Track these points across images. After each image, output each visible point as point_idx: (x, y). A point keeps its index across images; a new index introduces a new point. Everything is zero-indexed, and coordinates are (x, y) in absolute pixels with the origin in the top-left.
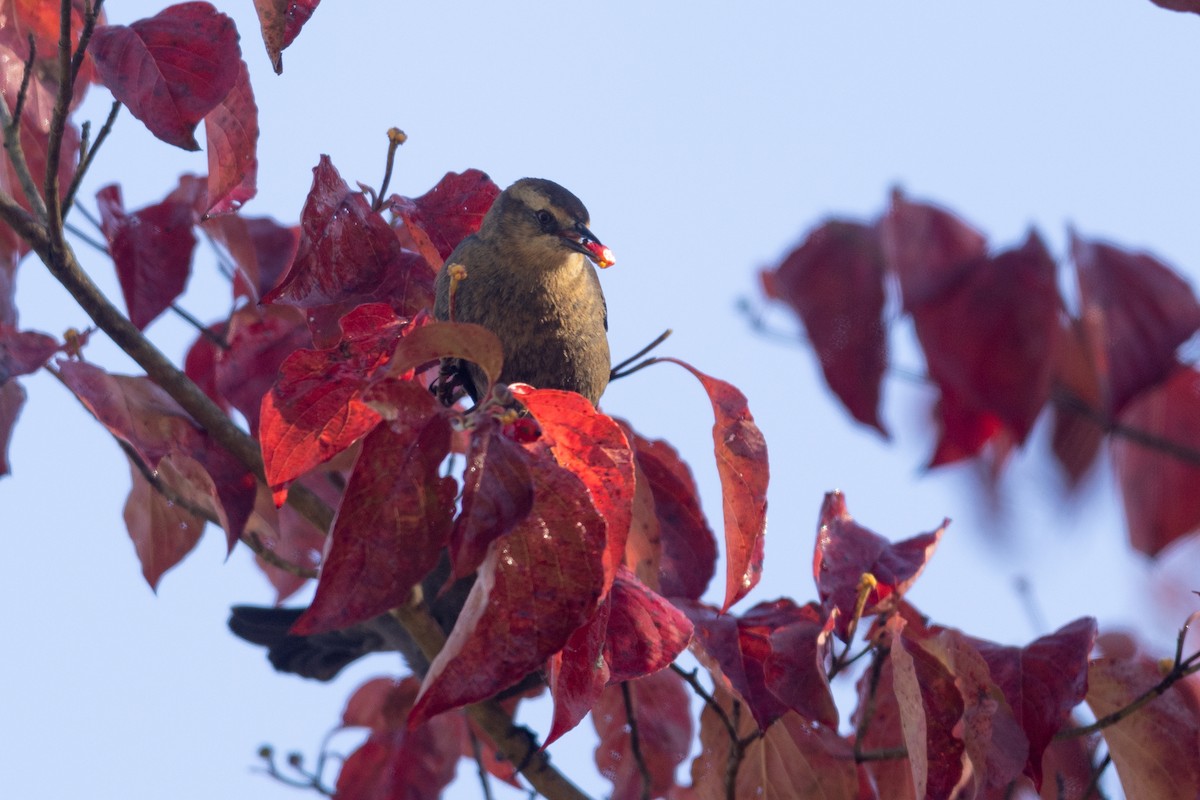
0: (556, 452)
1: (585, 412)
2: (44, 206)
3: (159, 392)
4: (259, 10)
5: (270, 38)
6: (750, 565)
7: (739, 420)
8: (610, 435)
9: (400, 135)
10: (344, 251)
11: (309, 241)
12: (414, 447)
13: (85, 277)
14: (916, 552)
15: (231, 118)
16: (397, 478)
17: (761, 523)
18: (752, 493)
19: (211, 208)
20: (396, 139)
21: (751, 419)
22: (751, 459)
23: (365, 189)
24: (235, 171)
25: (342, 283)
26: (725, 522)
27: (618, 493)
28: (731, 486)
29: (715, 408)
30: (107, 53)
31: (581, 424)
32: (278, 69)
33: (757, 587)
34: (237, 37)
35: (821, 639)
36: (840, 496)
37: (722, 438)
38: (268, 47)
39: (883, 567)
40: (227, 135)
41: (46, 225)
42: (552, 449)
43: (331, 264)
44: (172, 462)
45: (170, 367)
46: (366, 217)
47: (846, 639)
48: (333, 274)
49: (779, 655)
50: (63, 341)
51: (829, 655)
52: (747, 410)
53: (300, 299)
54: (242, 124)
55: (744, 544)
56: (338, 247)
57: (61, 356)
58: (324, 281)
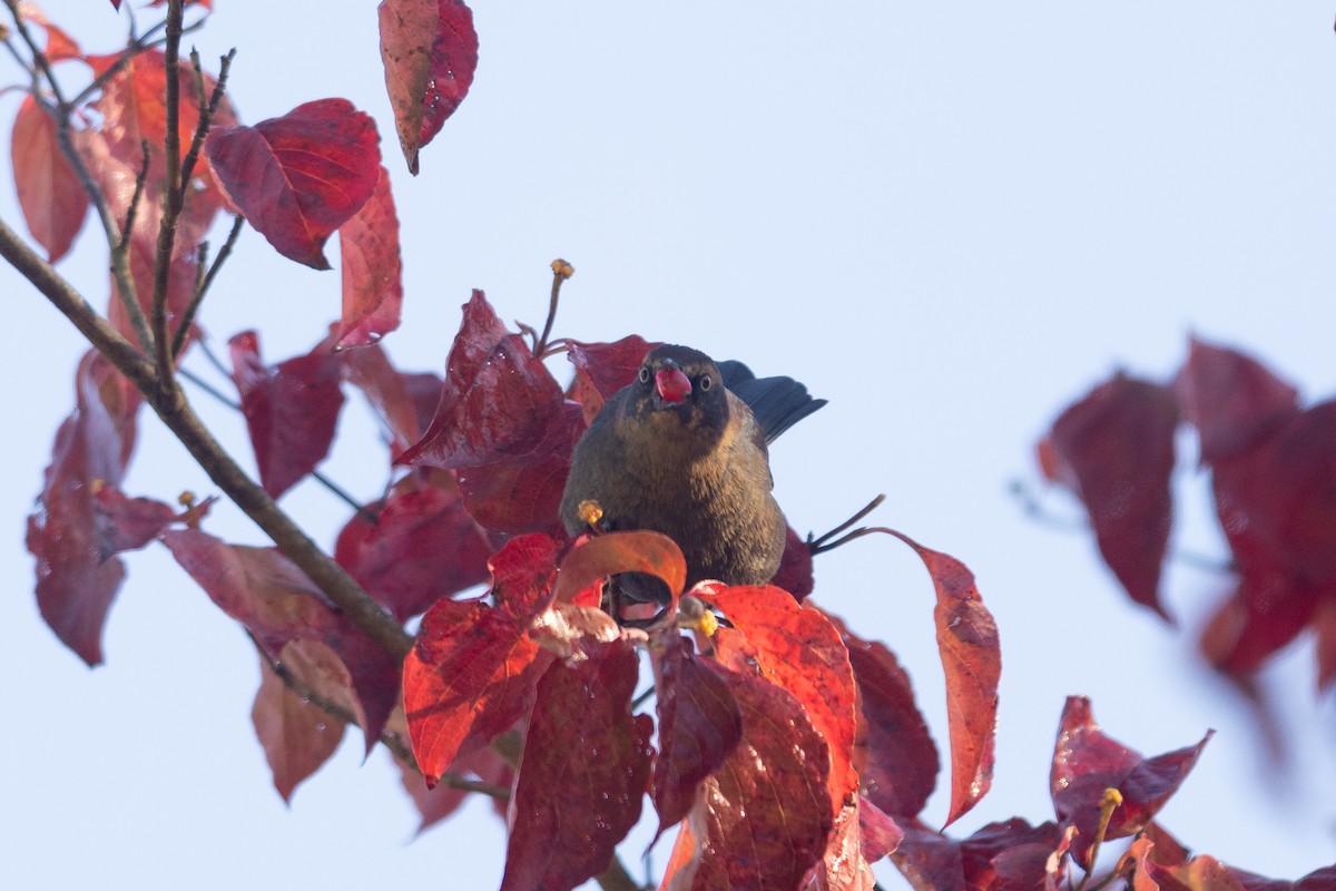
0: (760, 658)
1: (787, 607)
2: (152, 338)
3: (287, 566)
4: (393, 98)
5: (405, 131)
6: (979, 771)
7: (965, 600)
8: (819, 631)
9: (566, 268)
10: (499, 403)
11: (456, 392)
12: (596, 682)
13: (200, 425)
14: (1174, 768)
15: (368, 234)
16: (580, 721)
17: (991, 722)
18: (981, 685)
19: (342, 339)
20: (562, 272)
21: (979, 599)
22: (979, 646)
23: (525, 329)
24: (371, 296)
25: (494, 441)
26: (950, 720)
27: (836, 699)
28: (957, 680)
29: (937, 586)
30: (225, 156)
31: (783, 622)
32: (414, 168)
33: (987, 796)
34: (378, 139)
35: (1052, 865)
36: (1086, 702)
37: (945, 621)
38: (402, 142)
39: (1132, 784)
40: (365, 255)
41: (155, 362)
42: (756, 658)
43: (482, 418)
44: (300, 648)
45: (298, 533)
46: (525, 365)
47: (1085, 864)
48: (484, 430)
49: (1005, 880)
50: (181, 510)
51: (1064, 883)
52: (974, 588)
53: (443, 458)
54: (382, 240)
55: (971, 746)
56: (492, 398)
57: (179, 527)
58: (472, 438)
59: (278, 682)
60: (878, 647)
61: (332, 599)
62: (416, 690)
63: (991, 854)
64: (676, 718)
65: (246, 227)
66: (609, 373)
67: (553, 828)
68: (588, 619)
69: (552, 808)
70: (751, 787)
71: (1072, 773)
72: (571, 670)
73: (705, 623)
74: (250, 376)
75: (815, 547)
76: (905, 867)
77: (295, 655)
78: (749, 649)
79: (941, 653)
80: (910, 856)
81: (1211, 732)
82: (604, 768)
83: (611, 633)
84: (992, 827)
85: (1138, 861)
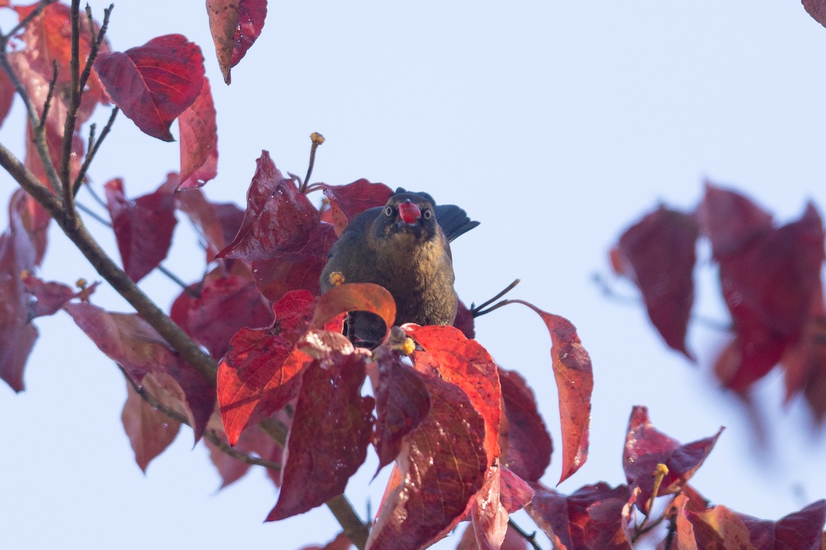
0: (441, 370)
1: (458, 339)
2: (60, 184)
3: (144, 325)
4: (215, 37)
5: (222, 57)
6: (579, 450)
7: (570, 342)
8: (478, 354)
9: (320, 138)
10: (280, 221)
11: (253, 213)
12: (338, 378)
13: (90, 238)
14: (700, 451)
15: (197, 118)
16: (329, 402)
18: (581, 395)
19: (181, 184)
20: (317, 141)
21: (579, 342)
22: (580, 370)
23: (294, 177)
24: (199, 157)
25: (277, 244)
26: (561, 417)
27: (489, 396)
28: (565, 391)
29: (552, 336)
30: (107, 71)
31: (456, 348)
32: (228, 80)
33: (585, 465)
34: (203, 59)
35: (625, 511)
36: (644, 409)
37: (558, 356)
38: (220, 64)
39: (674, 461)
40: (194, 131)
41: (62, 199)
42: (438, 369)
43: (269, 230)
44: (153, 377)
45: (152, 305)
46: (295, 198)
47: (645, 511)
48: (271, 237)
49: (596, 521)
50: (77, 290)
51: (632, 524)
52: (576, 335)
53: (246, 254)
54: (205, 122)
55: (575, 433)
56: (275, 218)
57: (76, 301)
58: (263, 242)
59: (138, 397)
60: (514, 374)
61: (173, 347)
62: (225, 383)
63: (586, 505)
64: (389, 399)
65: (120, 113)
66: (347, 203)
67: (311, 467)
68: (334, 339)
69: (310, 454)
70: (436, 445)
71: (636, 454)
72: (323, 370)
73: (407, 345)
74: (118, 206)
75: (475, 313)
76: (533, 512)
77: (150, 381)
78: (434, 364)
79: (555, 376)
80: (535, 505)
81: (723, 428)
82: (343, 430)
83: (348, 349)
84: (586, 488)
85: (679, 509)
